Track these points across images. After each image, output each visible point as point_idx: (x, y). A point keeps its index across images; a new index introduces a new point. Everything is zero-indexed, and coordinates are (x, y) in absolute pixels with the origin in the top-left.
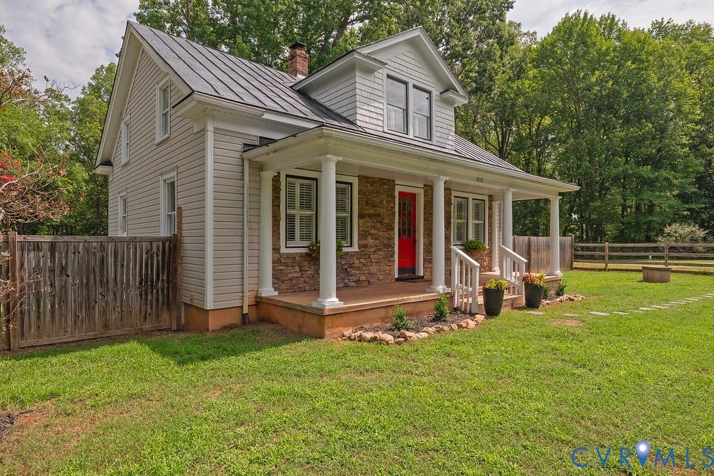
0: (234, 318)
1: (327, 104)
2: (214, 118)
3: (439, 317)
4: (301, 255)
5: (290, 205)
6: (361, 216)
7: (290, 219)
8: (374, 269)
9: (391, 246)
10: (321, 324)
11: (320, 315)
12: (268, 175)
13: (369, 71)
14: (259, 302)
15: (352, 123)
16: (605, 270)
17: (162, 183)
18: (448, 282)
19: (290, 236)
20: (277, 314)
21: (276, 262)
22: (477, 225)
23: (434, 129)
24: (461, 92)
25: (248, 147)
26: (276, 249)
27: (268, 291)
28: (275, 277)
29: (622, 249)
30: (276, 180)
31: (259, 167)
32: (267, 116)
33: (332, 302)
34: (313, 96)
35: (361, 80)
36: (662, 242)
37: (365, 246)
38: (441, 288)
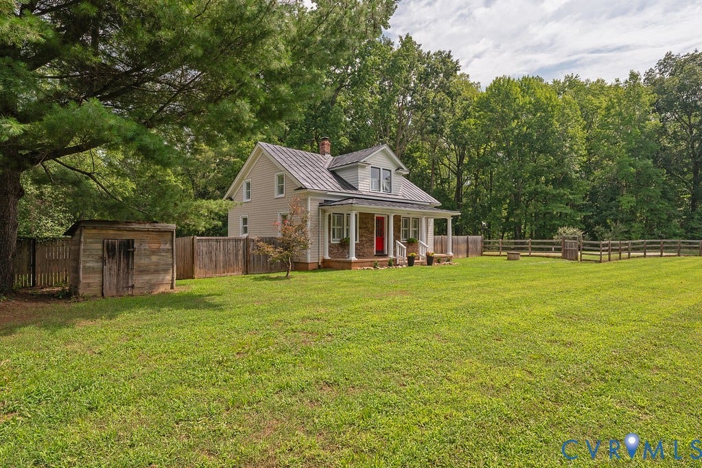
0: (316, 266)
1: (345, 179)
2: (311, 195)
3: (390, 265)
4: (338, 244)
5: (334, 225)
6: (360, 228)
7: (334, 229)
8: (365, 250)
9: (373, 241)
10: (351, 265)
11: (350, 263)
12: (328, 214)
13: (364, 167)
14: (324, 261)
15: (356, 189)
16: (499, 256)
17: (279, 215)
18: (395, 255)
19: (334, 237)
20: (332, 264)
21: (330, 246)
22: (415, 231)
23: (392, 187)
24: (405, 169)
25: (321, 205)
26: (329, 242)
27: (327, 257)
28: (329, 252)
29: (516, 243)
30: (330, 215)
31: (324, 211)
32: (328, 193)
33: (354, 258)
34: (338, 174)
35: (360, 171)
36: (556, 239)
37: (362, 241)
38: (392, 256)
